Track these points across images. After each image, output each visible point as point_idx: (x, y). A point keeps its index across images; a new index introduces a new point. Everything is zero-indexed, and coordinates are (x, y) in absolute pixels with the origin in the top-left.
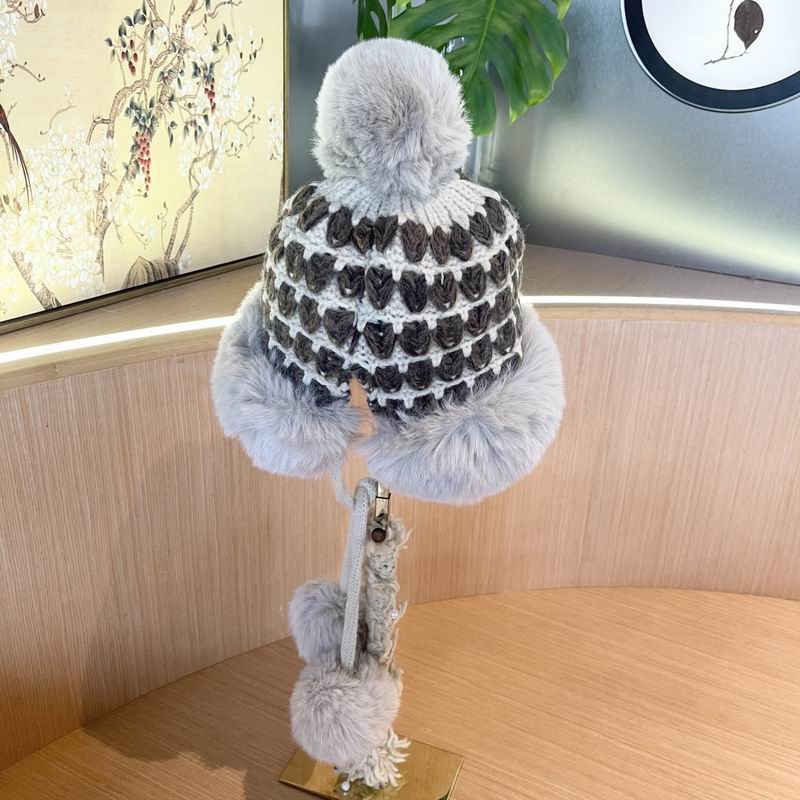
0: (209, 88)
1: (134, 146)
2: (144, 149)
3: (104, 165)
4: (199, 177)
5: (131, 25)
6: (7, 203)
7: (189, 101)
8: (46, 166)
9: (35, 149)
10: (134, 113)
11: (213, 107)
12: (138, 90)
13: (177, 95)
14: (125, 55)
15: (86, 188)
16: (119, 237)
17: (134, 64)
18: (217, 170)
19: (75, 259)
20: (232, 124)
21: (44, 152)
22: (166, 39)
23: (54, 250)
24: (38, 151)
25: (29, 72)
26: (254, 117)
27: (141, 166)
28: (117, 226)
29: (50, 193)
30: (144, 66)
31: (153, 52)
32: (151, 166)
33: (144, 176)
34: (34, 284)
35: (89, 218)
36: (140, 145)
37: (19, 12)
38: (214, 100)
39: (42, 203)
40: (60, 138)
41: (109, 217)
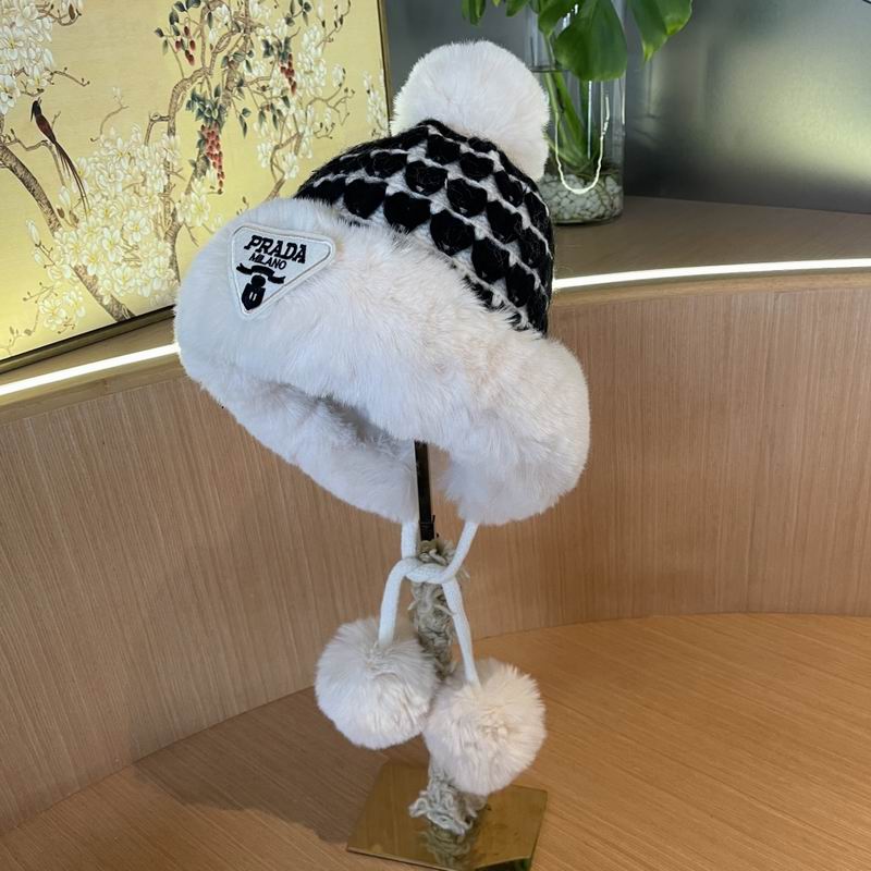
0: (286, 66)
1: (200, 142)
2: (213, 142)
3: (167, 165)
4: (284, 166)
5: (182, 9)
6: (63, 217)
7: (262, 84)
8: (102, 173)
9: (87, 158)
10: (197, 106)
11: (294, 86)
12: (200, 80)
13: (247, 80)
14: (179, 44)
15: (149, 191)
16: (193, 239)
17: (191, 52)
18: (304, 155)
19: (144, 267)
20: (318, 102)
21: (97, 159)
22: (227, 19)
23: (120, 261)
24: (90, 159)
25: (71, 77)
26: (346, 90)
27: (212, 161)
28: (189, 229)
29: (109, 202)
30: (203, 53)
31: (212, 36)
32: (223, 160)
33: (216, 171)
34: (102, 297)
35: (156, 222)
36: (209, 140)
37: (51, 15)
38: (294, 79)
39: (100, 212)
40: (114, 142)
41: (180, 219)
